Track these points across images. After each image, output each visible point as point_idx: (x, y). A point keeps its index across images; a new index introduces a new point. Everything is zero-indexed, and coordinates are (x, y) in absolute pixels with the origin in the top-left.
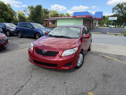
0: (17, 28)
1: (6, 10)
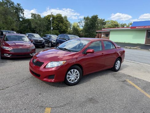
1: (62, 22)
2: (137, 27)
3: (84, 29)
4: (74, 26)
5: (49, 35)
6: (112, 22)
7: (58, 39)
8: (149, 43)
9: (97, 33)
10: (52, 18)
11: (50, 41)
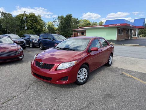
0: (39, 40)
1: (36, 21)
3: (59, 28)
4: (49, 25)
5: (29, 35)
6: (85, 21)
9: (72, 31)
10: (25, 18)
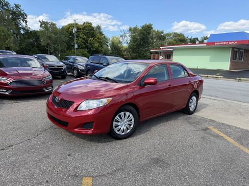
0: (87, 65)
1: (93, 36)
2: (216, 44)
3: (129, 47)
4: (113, 43)
5: (73, 57)
6: (176, 35)
7: (89, 63)
8: (235, 68)
9: (151, 53)
10: (76, 30)
11: (75, 68)
